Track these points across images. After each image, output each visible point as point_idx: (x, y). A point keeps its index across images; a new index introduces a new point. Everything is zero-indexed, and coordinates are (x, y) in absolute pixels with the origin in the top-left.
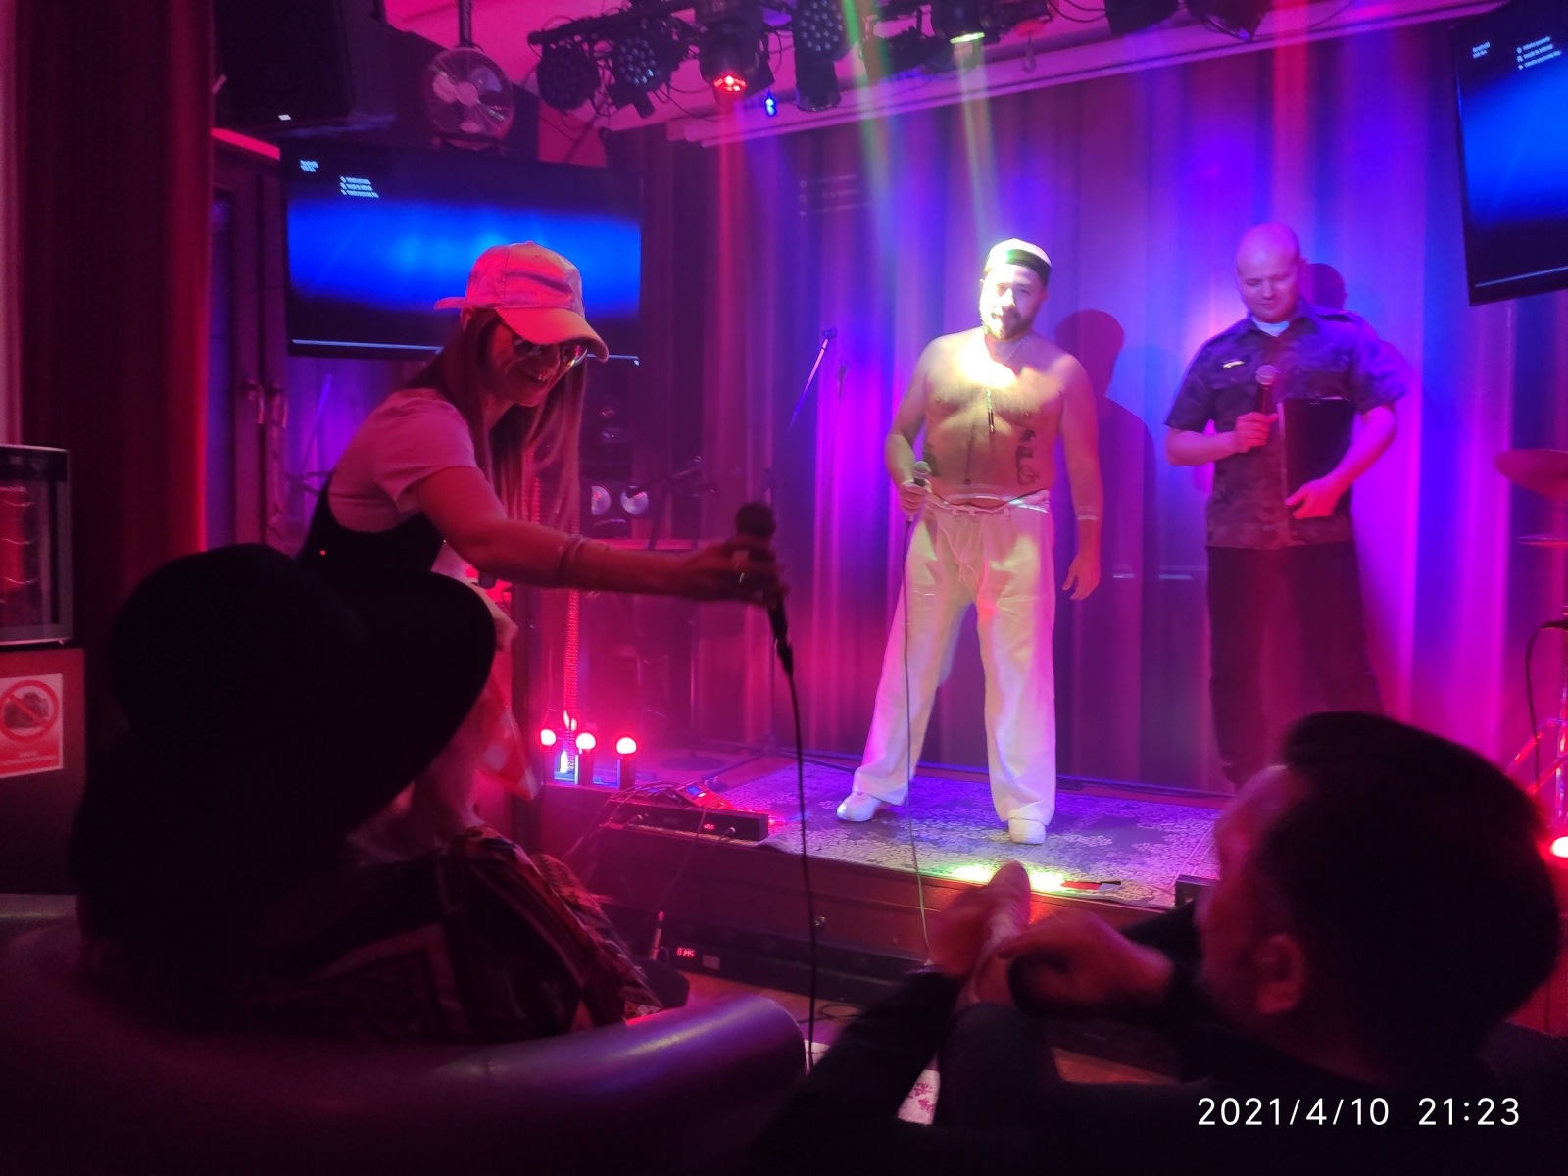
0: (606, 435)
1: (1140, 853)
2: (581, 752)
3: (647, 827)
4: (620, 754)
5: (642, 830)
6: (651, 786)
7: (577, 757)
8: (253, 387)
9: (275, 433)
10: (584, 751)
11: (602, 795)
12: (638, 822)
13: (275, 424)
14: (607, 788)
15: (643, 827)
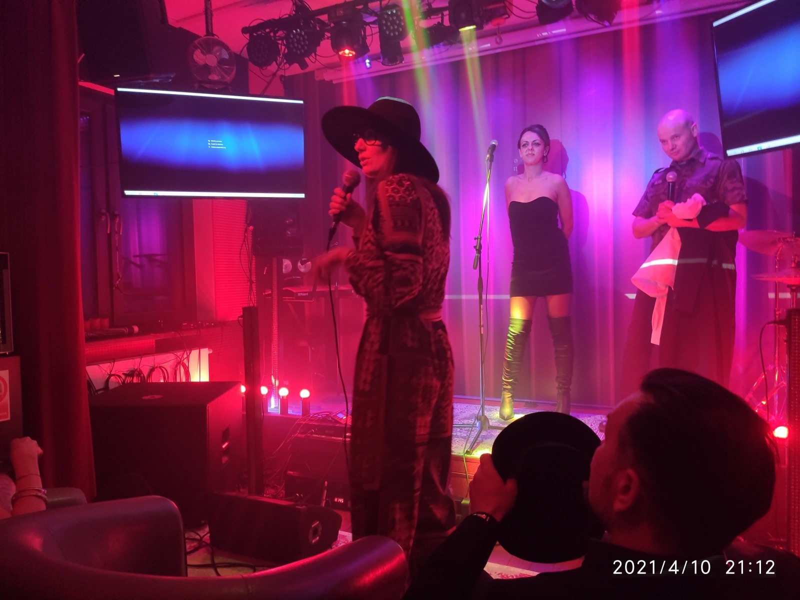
0: (289, 233)
2: (281, 397)
3: (317, 436)
4: (301, 398)
5: (314, 437)
6: (318, 414)
7: (279, 400)
8: (104, 214)
9: (116, 237)
10: (283, 397)
11: (293, 419)
12: (312, 433)
13: (117, 233)
14: (295, 416)
15: (315, 435)
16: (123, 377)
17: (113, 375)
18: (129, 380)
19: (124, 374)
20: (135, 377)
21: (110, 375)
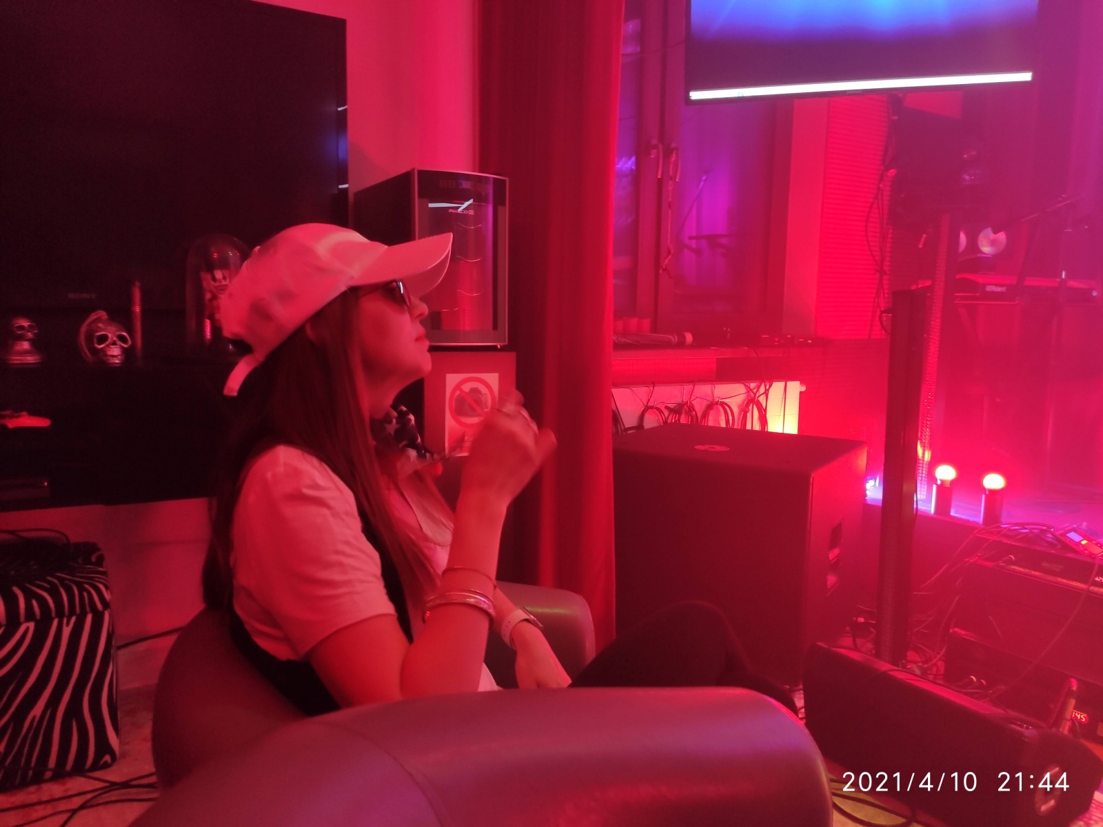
0: (967, 177)
2: (939, 482)
3: (1021, 569)
4: (983, 489)
5: (1014, 571)
6: (1023, 525)
7: (935, 487)
8: (655, 147)
9: (670, 186)
10: (943, 482)
11: (964, 527)
12: (1011, 562)
13: (671, 179)
14: (968, 521)
15: (1016, 568)
16: (666, 413)
17: (652, 408)
18: (672, 419)
19: (667, 408)
20: (683, 416)
21: (647, 408)
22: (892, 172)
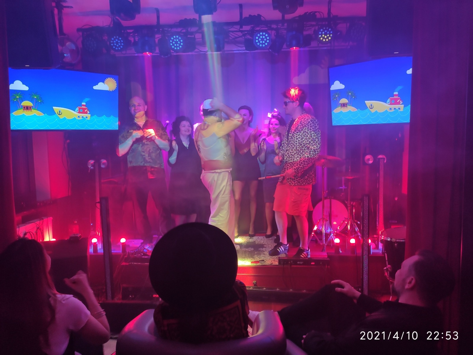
1: (261, 251)
3: (135, 263)
4: (121, 243)
22: (68, 141)
